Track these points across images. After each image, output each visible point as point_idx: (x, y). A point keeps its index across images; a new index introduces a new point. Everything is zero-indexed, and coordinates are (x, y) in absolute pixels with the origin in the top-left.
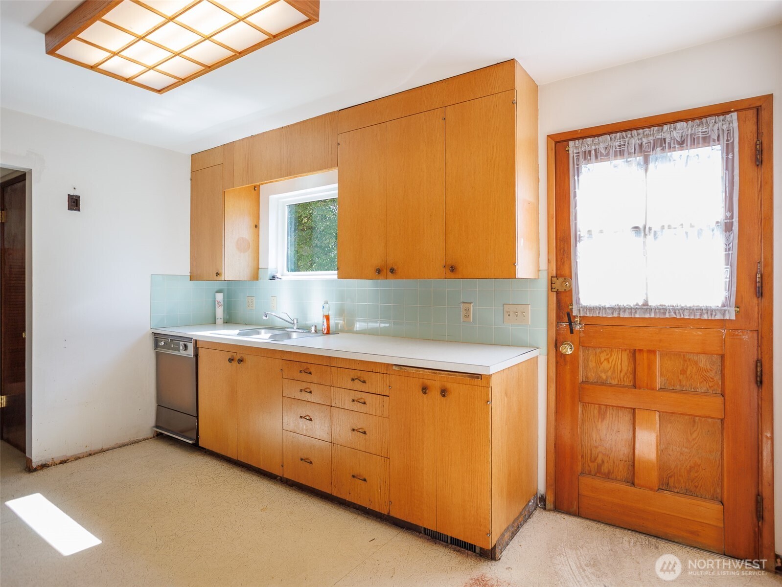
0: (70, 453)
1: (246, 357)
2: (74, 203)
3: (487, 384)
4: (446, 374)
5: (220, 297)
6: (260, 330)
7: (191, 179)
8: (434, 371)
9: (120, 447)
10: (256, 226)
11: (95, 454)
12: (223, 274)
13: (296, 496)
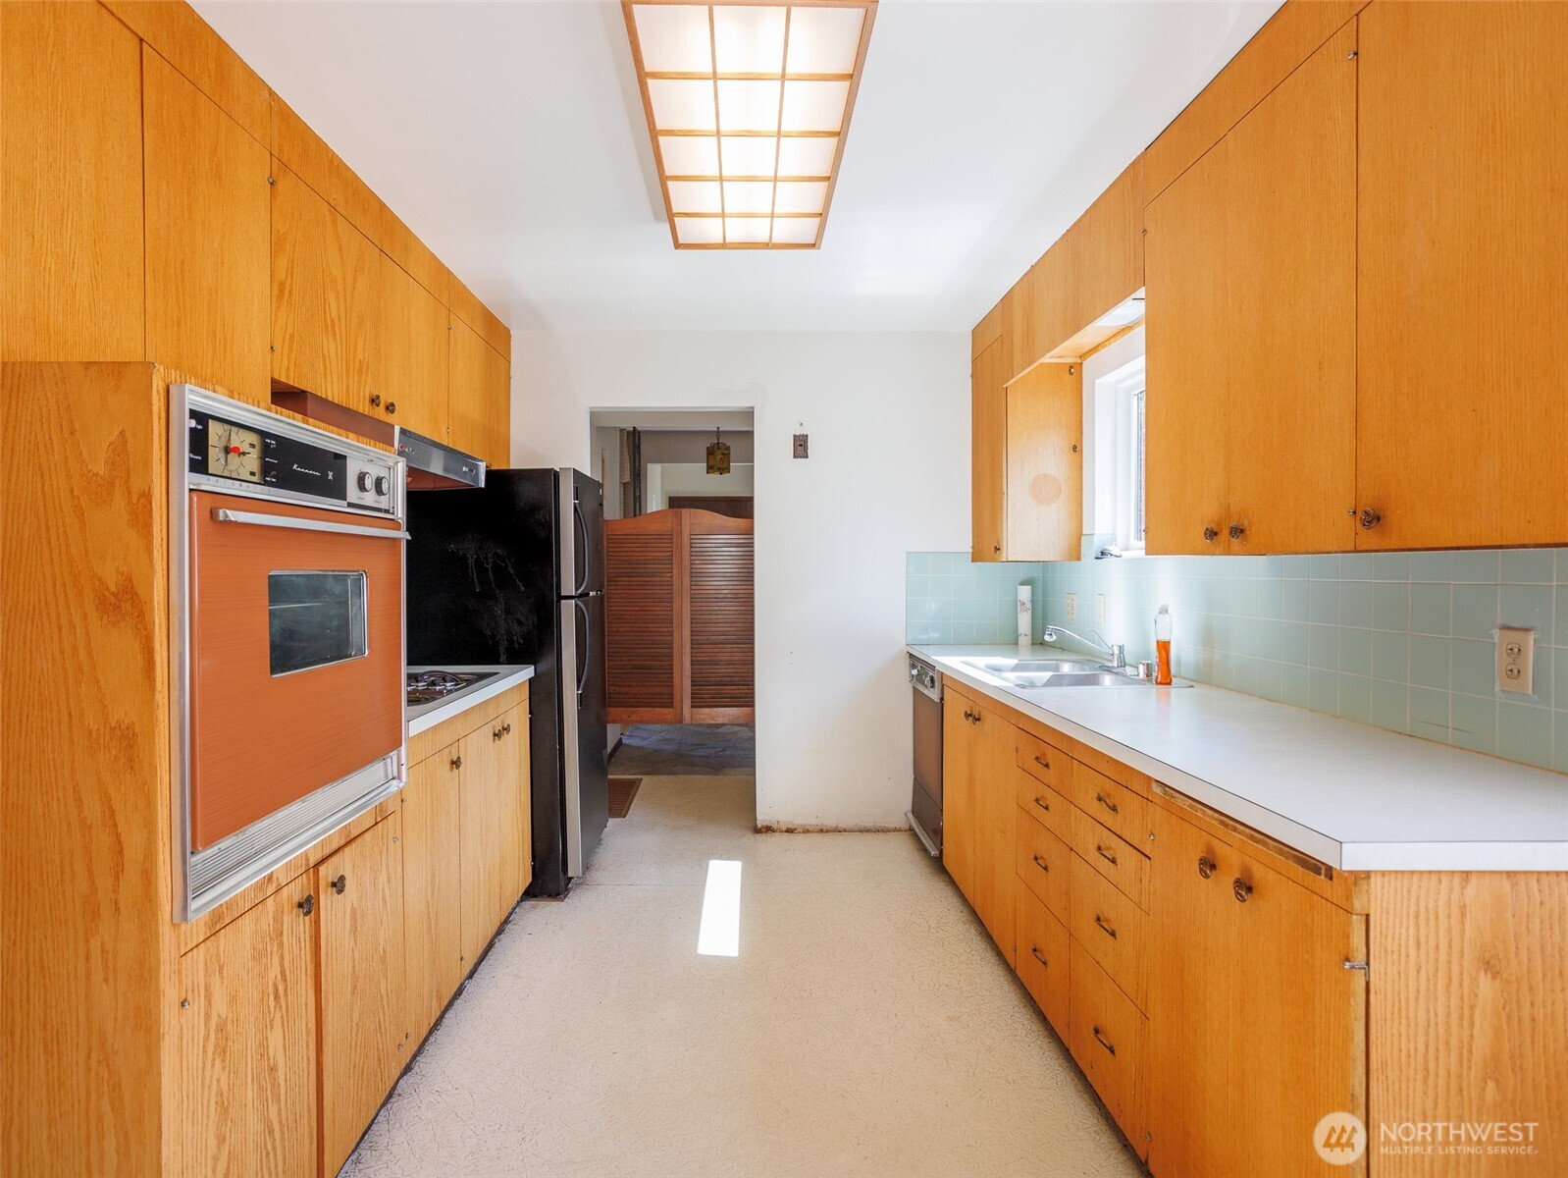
0: (798, 821)
1: (986, 715)
2: (801, 446)
3: (1347, 900)
4: (1247, 836)
5: (1025, 592)
6: (1061, 664)
7: (972, 376)
8: (1223, 818)
9: (861, 831)
10: (1075, 448)
11: (827, 831)
12: (1004, 549)
13: (1025, 1023)
